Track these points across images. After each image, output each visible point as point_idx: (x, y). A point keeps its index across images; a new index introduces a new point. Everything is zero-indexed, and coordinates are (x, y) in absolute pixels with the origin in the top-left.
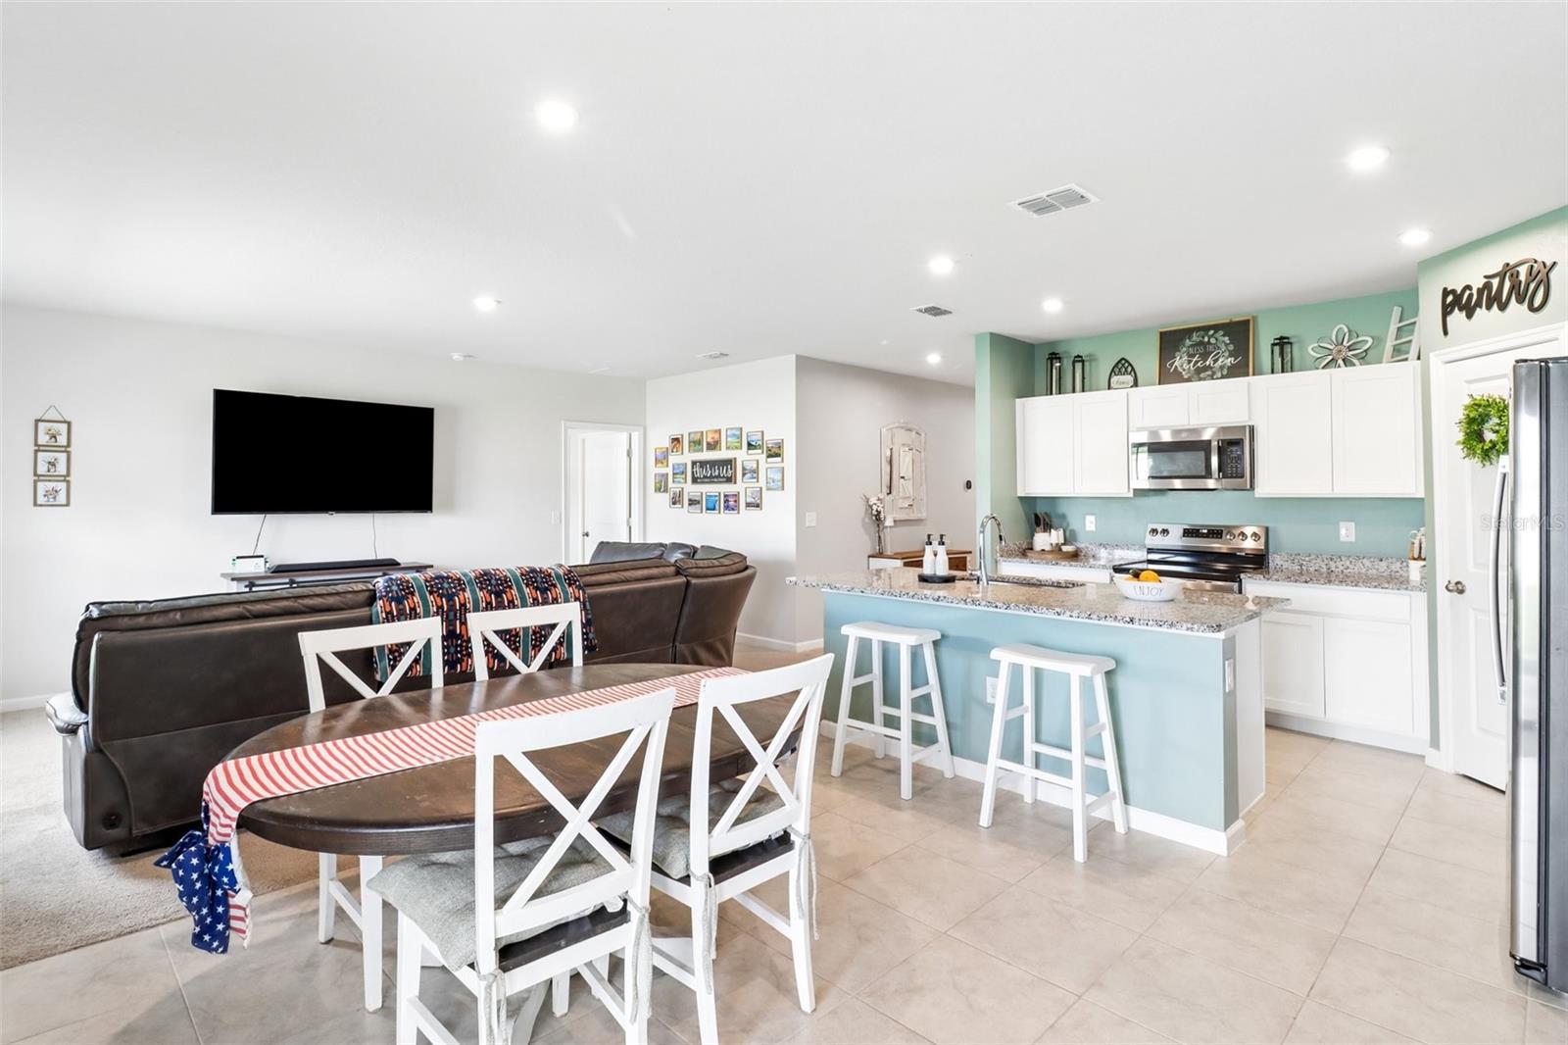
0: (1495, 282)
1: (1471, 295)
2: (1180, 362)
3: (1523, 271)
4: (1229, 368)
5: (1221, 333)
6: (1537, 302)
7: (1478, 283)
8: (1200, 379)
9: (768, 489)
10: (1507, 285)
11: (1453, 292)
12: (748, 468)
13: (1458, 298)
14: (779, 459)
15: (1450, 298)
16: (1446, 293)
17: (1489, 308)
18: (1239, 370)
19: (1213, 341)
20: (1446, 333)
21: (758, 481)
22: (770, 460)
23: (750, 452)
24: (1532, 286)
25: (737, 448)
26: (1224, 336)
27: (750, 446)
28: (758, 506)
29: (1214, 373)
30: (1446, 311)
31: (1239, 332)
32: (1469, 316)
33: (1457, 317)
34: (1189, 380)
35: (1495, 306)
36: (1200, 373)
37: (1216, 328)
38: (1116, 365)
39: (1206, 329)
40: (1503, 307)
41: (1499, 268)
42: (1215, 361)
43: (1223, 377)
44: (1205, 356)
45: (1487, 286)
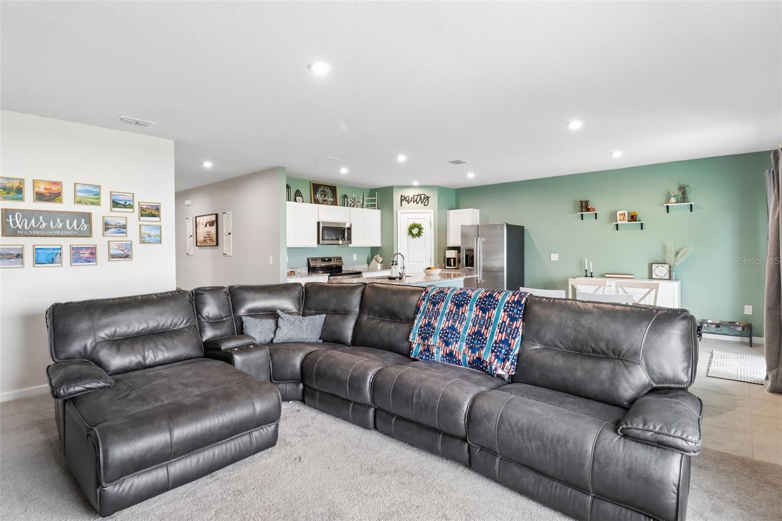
0: (416, 197)
1: (409, 199)
2: (318, 196)
3: (423, 196)
4: (332, 202)
5: (328, 189)
6: (426, 204)
7: (411, 196)
8: (325, 204)
9: (142, 242)
10: (419, 199)
11: (404, 196)
12: (112, 223)
13: (405, 198)
14: (157, 219)
15: (403, 198)
16: (402, 196)
17: (414, 202)
18: (334, 203)
19: (327, 191)
20: (401, 206)
21: (126, 236)
22: (142, 218)
23: (114, 209)
24: (425, 200)
25: (93, 204)
26: (330, 190)
27: (115, 204)
28: (127, 256)
29: (328, 203)
30: (401, 201)
31: (333, 189)
32: (408, 203)
33: (404, 203)
34: (321, 204)
35: (415, 202)
36: (324, 202)
37: (328, 186)
38: (296, 192)
39: (325, 186)
40: (417, 203)
41: (417, 194)
42: (328, 198)
43: (330, 205)
44: (325, 196)
45: (414, 197)
